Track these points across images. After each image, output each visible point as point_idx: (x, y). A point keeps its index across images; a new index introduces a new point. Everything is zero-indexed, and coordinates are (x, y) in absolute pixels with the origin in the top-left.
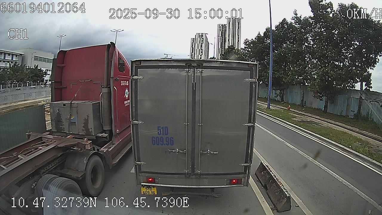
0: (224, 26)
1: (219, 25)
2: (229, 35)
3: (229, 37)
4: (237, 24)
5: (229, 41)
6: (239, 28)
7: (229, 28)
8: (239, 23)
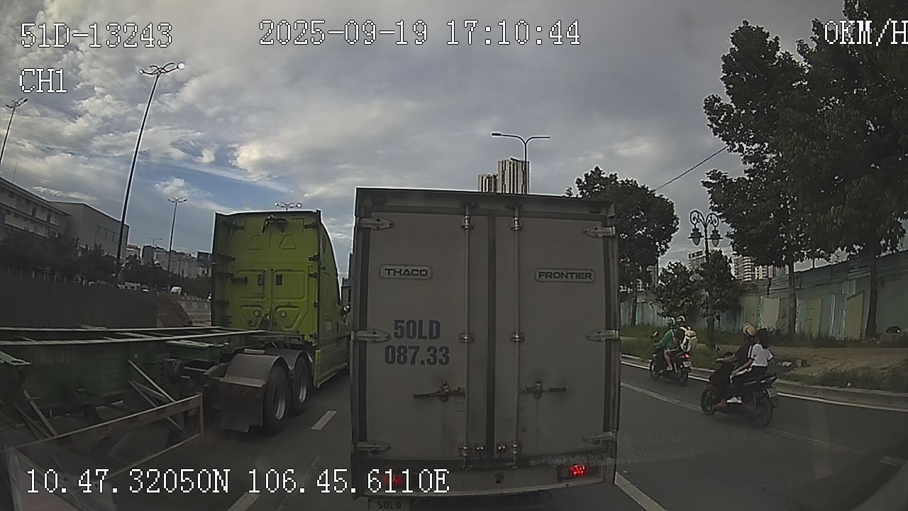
0: (492, 180)
1: (482, 178)
4: (520, 173)
7: (503, 184)
8: (524, 172)
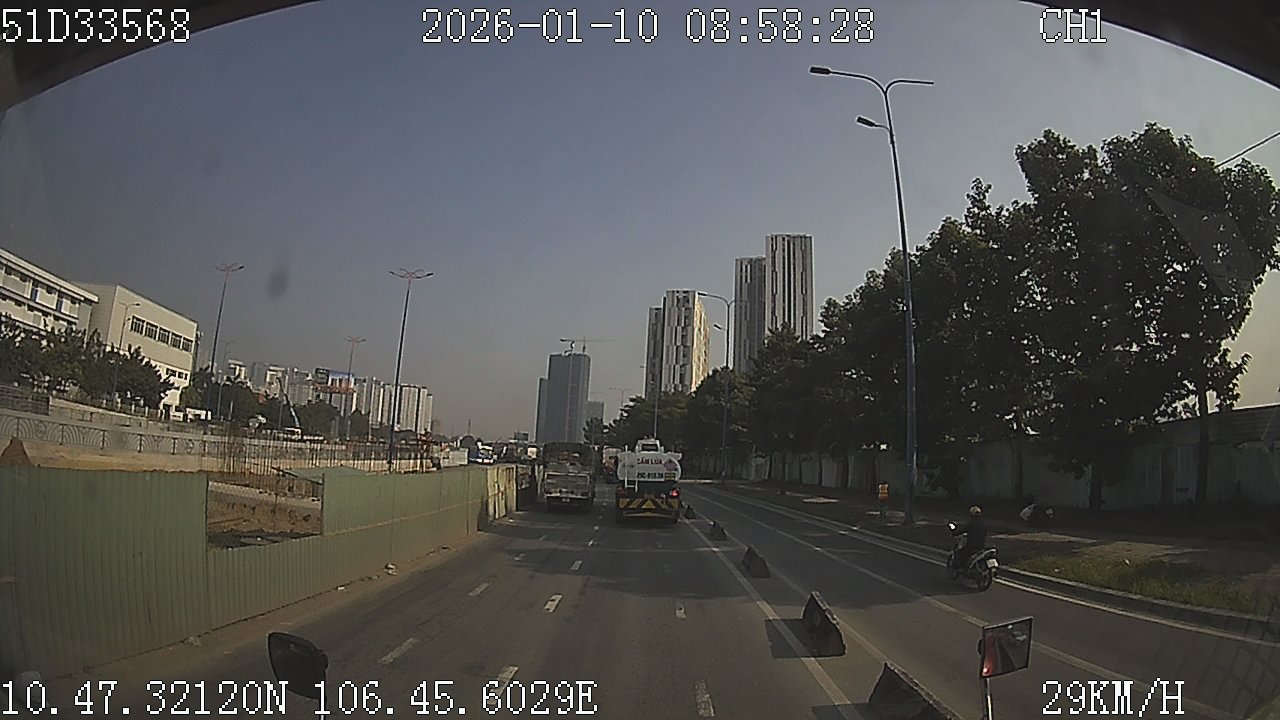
0: (756, 265)
1: (741, 263)
2: (774, 296)
3: (774, 301)
4: (799, 254)
5: (773, 313)
6: (804, 269)
7: (774, 270)
8: (804, 252)
